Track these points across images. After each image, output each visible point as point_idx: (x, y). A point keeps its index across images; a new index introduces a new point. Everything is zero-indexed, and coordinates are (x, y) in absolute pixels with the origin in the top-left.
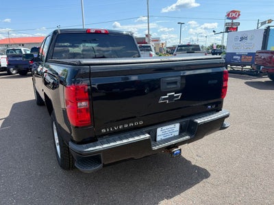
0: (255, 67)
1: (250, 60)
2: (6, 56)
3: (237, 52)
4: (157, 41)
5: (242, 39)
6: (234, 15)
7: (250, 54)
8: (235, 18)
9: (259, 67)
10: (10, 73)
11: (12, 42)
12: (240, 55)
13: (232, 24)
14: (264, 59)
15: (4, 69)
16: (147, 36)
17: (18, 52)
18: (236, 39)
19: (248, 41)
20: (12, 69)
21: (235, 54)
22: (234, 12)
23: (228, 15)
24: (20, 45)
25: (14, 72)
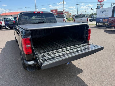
0: (108, 24)
1: (107, 21)
2: (4, 21)
3: (101, 17)
4: (68, 12)
5: (103, 12)
6: (101, 0)
7: (107, 18)
8: (101, 2)
9: (110, 24)
10: (6, 28)
11: (7, 14)
12: (103, 19)
13: (100, 4)
14: (113, 20)
15: (3, 26)
16: (63, 10)
17: (9, 19)
18: (101, 12)
19: (106, 12)
20: (6, 27)
21: (100, 18)
23: (98, 0)
24: (10, 16)
25: (8, 28)
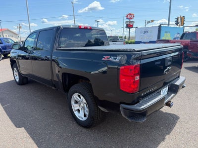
3: (142, 40)
6: (130, 16)
8: (131, 18)
13: (130, 22)
18: (141, 32)
19: (149, 33)
22: (130, 14)
23: (127, 16)
